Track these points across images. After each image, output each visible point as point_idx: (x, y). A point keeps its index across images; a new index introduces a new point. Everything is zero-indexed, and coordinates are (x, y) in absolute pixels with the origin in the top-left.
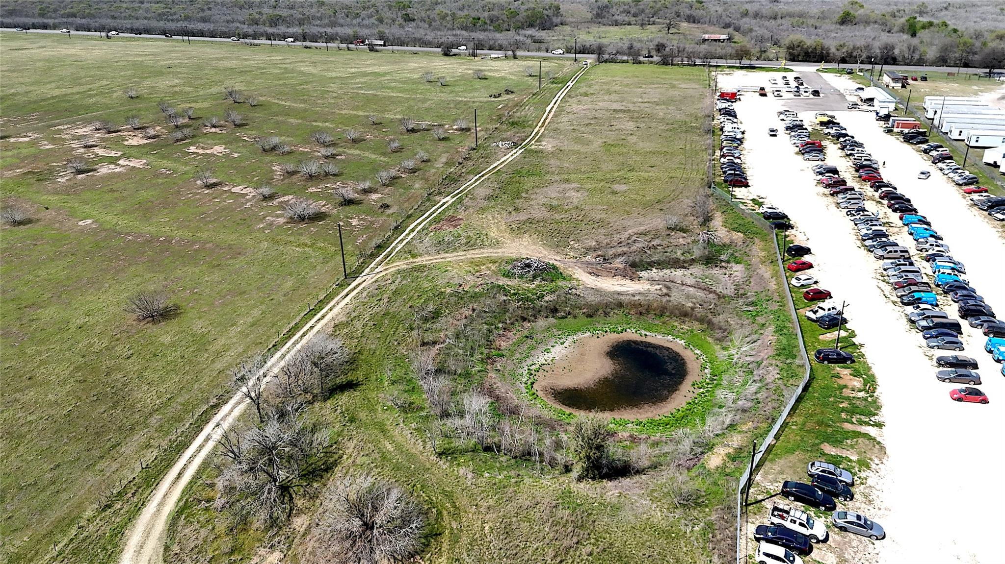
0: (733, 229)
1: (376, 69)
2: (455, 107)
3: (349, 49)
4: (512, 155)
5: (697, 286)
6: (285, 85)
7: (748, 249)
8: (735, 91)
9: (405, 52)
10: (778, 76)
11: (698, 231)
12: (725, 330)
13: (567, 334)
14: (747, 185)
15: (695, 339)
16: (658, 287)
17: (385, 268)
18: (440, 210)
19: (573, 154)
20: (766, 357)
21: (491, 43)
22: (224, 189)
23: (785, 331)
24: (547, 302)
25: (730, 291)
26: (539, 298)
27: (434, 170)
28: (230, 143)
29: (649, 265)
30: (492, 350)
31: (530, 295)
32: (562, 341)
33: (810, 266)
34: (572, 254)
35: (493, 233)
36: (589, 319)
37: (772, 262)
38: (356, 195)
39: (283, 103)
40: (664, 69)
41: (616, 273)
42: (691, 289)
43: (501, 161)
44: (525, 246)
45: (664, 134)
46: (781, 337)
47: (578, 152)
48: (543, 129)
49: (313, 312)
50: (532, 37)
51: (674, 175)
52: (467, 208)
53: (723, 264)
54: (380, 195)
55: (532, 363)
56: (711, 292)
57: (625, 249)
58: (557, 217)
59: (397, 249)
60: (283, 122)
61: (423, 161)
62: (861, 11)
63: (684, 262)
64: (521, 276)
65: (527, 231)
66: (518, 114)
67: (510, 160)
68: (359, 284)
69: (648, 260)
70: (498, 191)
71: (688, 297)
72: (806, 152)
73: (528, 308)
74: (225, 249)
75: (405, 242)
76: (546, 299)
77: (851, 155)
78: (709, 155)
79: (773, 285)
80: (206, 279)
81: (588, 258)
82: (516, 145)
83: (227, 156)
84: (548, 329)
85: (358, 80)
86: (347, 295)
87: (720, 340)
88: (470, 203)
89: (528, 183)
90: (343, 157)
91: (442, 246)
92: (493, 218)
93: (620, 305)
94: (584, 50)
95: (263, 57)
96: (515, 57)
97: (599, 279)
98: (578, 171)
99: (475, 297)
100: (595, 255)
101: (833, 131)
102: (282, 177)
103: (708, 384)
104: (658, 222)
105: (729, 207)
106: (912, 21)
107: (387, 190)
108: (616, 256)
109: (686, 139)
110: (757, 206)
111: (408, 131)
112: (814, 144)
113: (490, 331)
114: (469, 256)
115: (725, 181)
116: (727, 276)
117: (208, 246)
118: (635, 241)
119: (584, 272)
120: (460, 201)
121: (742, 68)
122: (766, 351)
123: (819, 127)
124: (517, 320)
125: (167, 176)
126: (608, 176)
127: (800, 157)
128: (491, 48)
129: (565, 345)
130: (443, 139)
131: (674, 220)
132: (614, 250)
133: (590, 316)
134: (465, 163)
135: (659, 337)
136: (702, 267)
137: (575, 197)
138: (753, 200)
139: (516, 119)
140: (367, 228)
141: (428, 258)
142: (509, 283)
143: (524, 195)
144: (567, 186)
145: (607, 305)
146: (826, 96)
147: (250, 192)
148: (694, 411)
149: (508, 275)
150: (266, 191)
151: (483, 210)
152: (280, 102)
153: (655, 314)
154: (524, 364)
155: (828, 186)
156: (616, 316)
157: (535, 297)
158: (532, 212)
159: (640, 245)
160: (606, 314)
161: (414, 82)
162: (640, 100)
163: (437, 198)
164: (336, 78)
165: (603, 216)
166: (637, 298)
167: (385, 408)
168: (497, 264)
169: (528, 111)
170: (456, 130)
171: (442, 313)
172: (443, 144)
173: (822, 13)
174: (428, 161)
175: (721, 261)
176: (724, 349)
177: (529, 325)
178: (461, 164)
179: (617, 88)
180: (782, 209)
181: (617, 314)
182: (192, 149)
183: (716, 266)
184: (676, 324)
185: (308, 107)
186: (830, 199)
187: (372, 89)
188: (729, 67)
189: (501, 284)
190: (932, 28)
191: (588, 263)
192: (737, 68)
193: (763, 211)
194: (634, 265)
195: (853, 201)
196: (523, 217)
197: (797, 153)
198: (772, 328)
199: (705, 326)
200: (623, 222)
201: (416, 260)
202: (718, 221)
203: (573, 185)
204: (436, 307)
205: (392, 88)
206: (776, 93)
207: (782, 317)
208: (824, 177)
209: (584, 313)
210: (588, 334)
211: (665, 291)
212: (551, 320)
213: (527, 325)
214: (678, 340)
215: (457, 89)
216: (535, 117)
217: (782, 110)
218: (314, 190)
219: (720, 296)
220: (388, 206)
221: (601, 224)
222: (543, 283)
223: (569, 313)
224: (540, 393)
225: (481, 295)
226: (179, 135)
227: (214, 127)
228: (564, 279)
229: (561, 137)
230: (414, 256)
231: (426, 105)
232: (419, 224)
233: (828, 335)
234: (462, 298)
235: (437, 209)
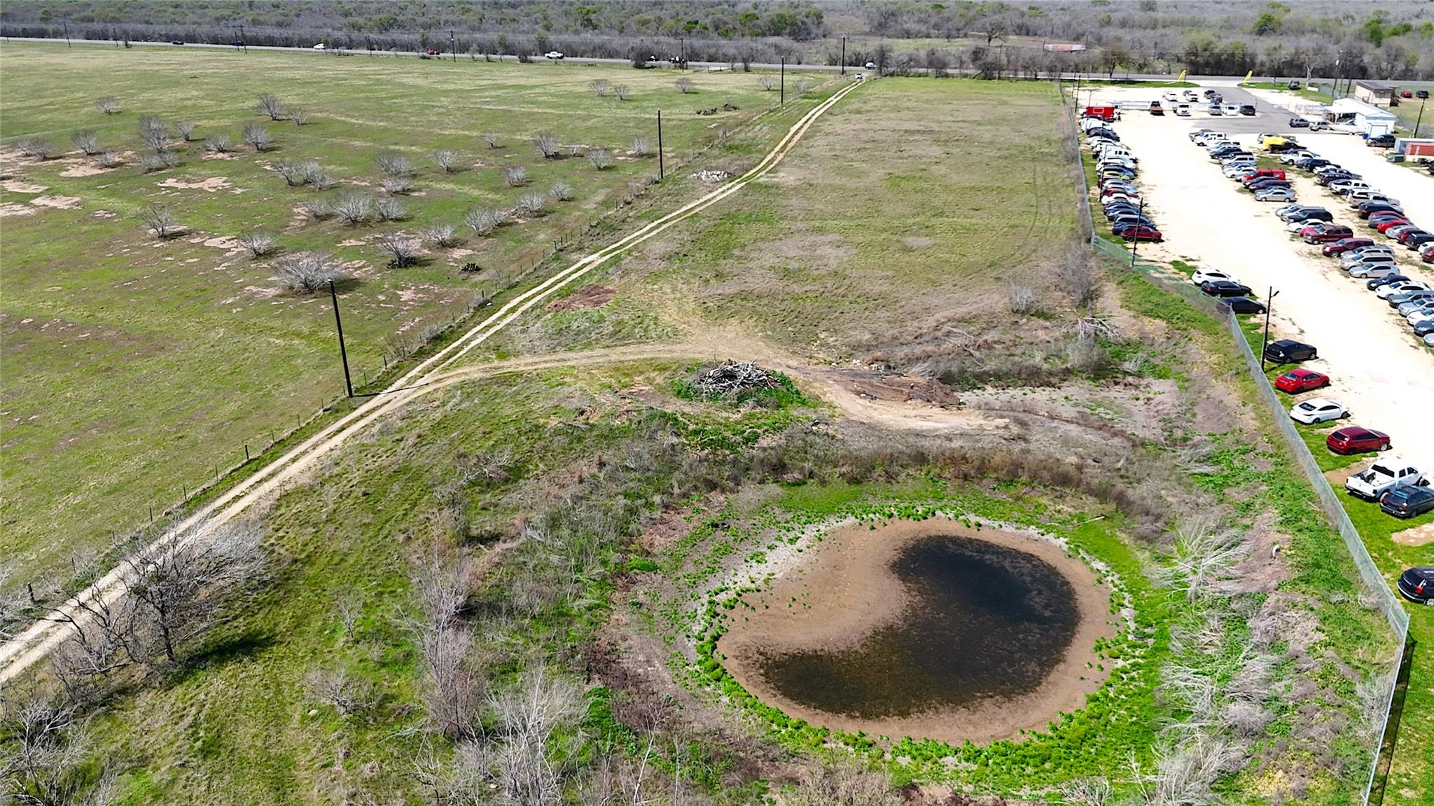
0: (1145, 313)
1: (522, 82)
2: (637, 126)
3: (488, 60)
4: (723, 192)
5: (1083, 420)
6: (367, 99)
7: (1178, 350)
8: (1110, 105)
9: (575, 64)
10: (1179, 91)
11: (1073, 317)
12: (1158, 517)
13: (804, 519)
14: (1157, 239)
15: (1091, 535)
16: (1001, 422)
17: (436, 378)
18: (574, 276)
19: (833, 191)
20: (1274, 583)
21: (712, 51)
22: (192, 241)
23: (1305, 522)
24: (765, 450)
25: (1151, 431)
26: (747, 441)
27: (578, 213)
28: (239, 174)
29: (980, 380)
30: (632, 556)
31: (728, 434)
32: (791, 535)
33: (1324, 382)
34: (821, 355)
35: (669, 316)
36: (854, 488)
37: (1238, 373)
38: (426, 251)
39: (354, 121)
40: (985, 83)
41: (910, 394)
42: (1072, 427)
43: (701, 201)
44: (730, 341)
45: (995, 163)
46: (1300, 536)
47: (842, 188)
48: (781, 155)
49: (253, 466)
50: (776, 46)
51: (1017, 222)
52: (626, 273)
53: (1130, 379)
54: (470, 252)
55: (719, 585)
56: (1115, 434)
57: (930, 348)
58: (797, 288)
59: (473, 344)
60: (341, 146)
61: (562, 200)
62: (1287, 16)
63: (1051, 374)
64: (713, 397)
65: (736, 313)
66: (742, 135)
67: (718, 198)
68: (374, 409)
69: (978, 370)
70: (688, 246)
71: (1066, 442)
72: (1259, 188)
73: (723, 463)
74: (138, 339)
75: (492, 331)
76: (764, 442)
77: (1344, 192)
78: (1082, 192)
79: (1249, 421)
80: (68, 395)
81: (856, 363)
82: (731, 177)
83: (223, 193)
84: (763, 508)
85: (487, 94)
86: (342, 429)
87: (1147, 540)
88: (635, 265)
89: (746, 233)
90: (423, 194)
91: (563, 338)
92: (674, 290)
93: (920, 458)
94: (858, 61)
95: (349, 68)
96: (747, 70)
97: (877, 404)
98: (837, 216)
99: (610, 436)
100: (869, 358)
101: (1298, 158)
102: (303, 224)
103: (1134, 647)
104: (994, 299)
105: (1131, 274)
106: (1374, 26)
107: (484, 243)
108: (911, 361)
109: (1035, 171)
110: (1183, 274)
111: (547, 157)
112: (1271, 174)
113: (632, 511)
114: (613, 358)
115: (1116, 232)
116: (1141, 402)
117: (107, 334)
118: (948, 334)
119: (846, 389)
120: (616, 261)
121: (1113, 83)
122: (1269, 570)
123: (1268, 154)
124: (696, 488)
125: (102, 220)
126: (896, 223)
127: (1248, 197)
128: (711, 59)
129: (799, 544)
130: (606, 168)
131: (1025, 296)
132: (906, 350)
133: (854, 481)
134: (636, 202)
135: (1009, 529)
136: (1087, 383)
137: (833, 256)
138: (1175, 263)
139: (737, 142)
140: (426, 305)
141: (529, 361)
142: (687, 409)
143: (736, 252)
144: (819, 239)
145: (892, 459)
146: (1265, 115)
147: (236, 248)
148: (1108, 722)
149: (685, 393)
150: (260, 243)
151: (656, 276)
152: (349, 120)
153: (997, 479)
154: (702, 590)
155: (1317, 239)
156: (911, 481)
157: (739, 438)
158: (750, 279)
159: (959, 341)
160: (891, 477)
161: (579, 96)
162: (950, 118)
163: (574, 256)
164: (453, 91)
165: (886, 288)
166: (956, 444)
167: (313, 712)
168: (667, 374)
169: (761, 131)
170: (631, 156)
171: (528, 471)
172: (605, 174)
173: (1228, 20)
174: (569, 200)
175: (1126, 373)
176: (1162, 559)
177: (722, 498)
178: (629, 203)
179: (909, 104)
180: (1237, 277)
181: (914, 478)
182: (170, 182)
183: (1117, 383)
184: (1044, 501)
185: (391, 125)
186: (1326, 261)
187: (506, 104)
188: (1092, 82)
189: (669, 411)
190: (1410, 34)
191: (855, 374)
192: (1106, 83)
193: (1199, 281)
194: (947, 379)
195: (1376, 264)
196: (730, 288)
197: (1240, 191)
198: (1272, 515)
199: (1111, 507)
200: (924, 298)
201: (506, 363)
202: (1110, 297)
203: (830, 237)
204: (517, 457)
205: (539, 104)
206: (1180, 110)
207: (1290, 490)
208: (1305, 226)
209: (842, 475)
210: (851, 520)
211: (1015, 430)
212: (773, 489)
213: (717, 498)
214: (1050, 537)
215: (645, 104)
216: (771, 139)
217: (1197, 130)
218: (354, 242)
219: (1137, 444)
220: (478, 269)
221: (881, 301)
222: (758, 410)
223: (811, 475)
224: (732, 665)
225: (624, 432)
226: (155, 161)
227: (223, 151)
228: (804, 403)
229: (812, 166)
230: (503, 356)
231: (590, 123)
232: (528, 299)
233: (1410, 532)
234: (579, 439)
235: (569, 275)
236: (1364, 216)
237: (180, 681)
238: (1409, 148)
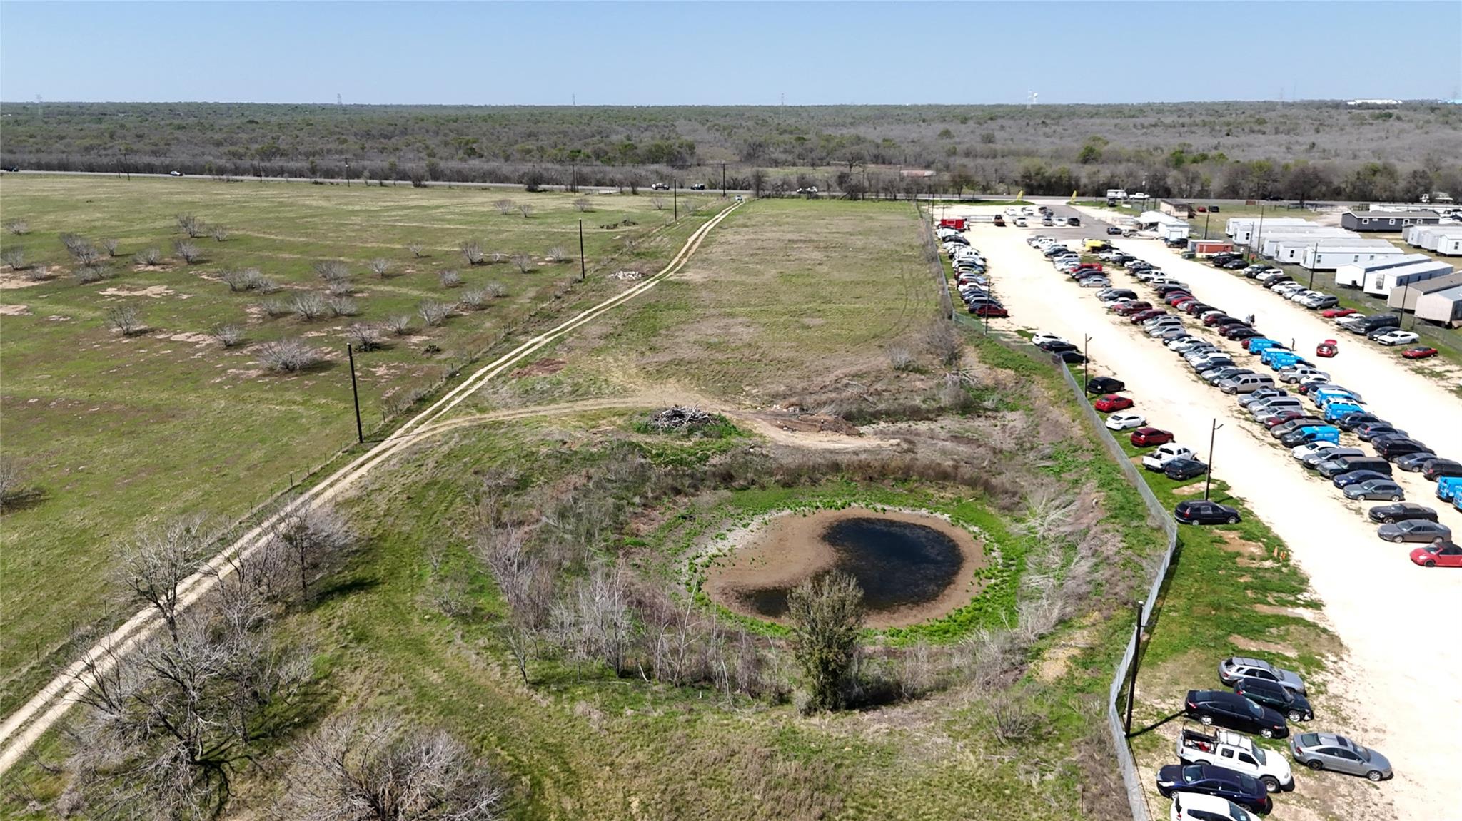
0: (998, 365)
1: (425, 203)
2: (547, 238)
3: (382, 185)
4: (640, 288)
5: (956, 438)
6: (278, 219)
7: (1024, 391)
8: (960, 218)
9: (469, 188)
10: (1018, 208)
11: (941, 372)
12: (1014, 494)
13: (751, 512)
14: (1004, 315)
15: (967, 511)
16: (894, 442)
17: (431, 427)
18: (526, 353)
19: (736, 285)
20: (1095, 522)
21: (599, 176)
22: (158, 337)
23: (1115, 485)
24: (715, 466)
25: (1009, 444)
26: (700, 460)
27: (515, 306)
28: (178, 283)
29: (875, 417)
30: (625, 537)
31: (685, 455)
32: (744, 522)
33: (1130, 404)
34: (748, 403)
35: (617, 378)
36: (787, 491)
37: (1068, 402)
38: (386, 338)
39: (272, 237)
40: (851, 203)
41: (822, 427)
42: (947, 443)
43: (622, 295)
44: (672, 394)
45: (868, 264)
46: (1111, 493)
47: (742, 283)
48: (685, 260)
49: (299, 490)
50: (657, 172)
51: (892, 306)
52: (570, 349)
53: (989, 413)
54: (426, 338)
55: (695, 554)
56: (979, 446)
57: (833, 395)
58: (719, 356)
59: (453, 403)
60: (271, 258)
61: (498, 296)
62: (1106, 148)
63: (928, 411)
64: (668, 431)
65: (673, 374)
66: (646, 245)
67: (637, 293)
68: (385, 451)
69: (871, 410)
70: (620, 329)
71: (944, 452)
72: (1082, 277)
73: (684, 475)
74: (147, 411)
75: (466, 394)
76: (713, 461)
77: (1147, 280)
78: (942, 283)
79: (1077, 431)
80: (105, 451)
81: (776, 407)
82: (645, 276)
83: (170, 298)
84: (719, 506)
85: (395, 213)
86: (362, 464)
87: (1008, 509)
88: (577, 343)
89: (669, 318)
90: (366, 295)
91: (531, 396)
92: (616, 360)
93: (836, 467)
94: (736, 185)
95: (247, 192)
96: (635, 193)
97: (797, 434)
98: (743, 305)
99: (590, 459)
100: (786, 403)
101: (1113, 255)
102: (261, 321)
103: (1002, 571)
104: (882, 361)
105: (985, 340)
106: (1178, 155)
107: (437, 331)
108: (820, 405)
109: (902, 269)
110: (1026, 338)
111: (473, 263)
112: (1091, 267)
113: (620, 508)
114: (577, 409)
115: (972, 311)
116: (998, 428)
117: (116, 408)
118: (846, 385)
119: (773, 425)
120: (560, 340)
121: (962, 202)
122: (1091, 515)
123: (1090, 254)
124: (665, 494)
125: (59, 324)
126: (793, 308)
127: (1075, 284)
128: (599, 184)
129: (750, 527)
130: (529, 272)
131: (903, 357)
132: (814, 397)
133: (787, 485)
134: (565, 297)
135: (907, 511)
136: (957, 417)
137: (746, 334)
138: (1019, 332)
139: (643, 250)
140: (401, 378)
141: (506, 413)
142: (648, 440)
143: (663, 332)
144: (731, 321)
145: (814, 469)
146: (1088, 225)
147: (205, 340)
148: (986, 611)
149: (644, 430)
150: (231, 336)
151: (598, 351)
152: (268, 236)
153: (895, 479)
154: (682, 557)
155: (1126, 312)
156: (830, 484)
157: (693, 458)
158: (679, 351)
159: (856, 390)
160: (814, 482)
161: (483, 214)
162: (826, 231)
163: (522, 338)
164: (361, 211)
165: (792, 354)
166: (863, 456)
167: (427, 617)
168: (626, 417)
169: (662, 241)
170: (550, 261)
171: (532, 482)
172: (530, 276)
173: (1057, 151)
174: (505, 296)
175: (986, 409)
176: (1018, 520)
177: (686, 500)
178: (559, 298)
179: (788, 220)
180: (1065, 339)
181: (833, 482)
182: (111, 291)
183: (979, 416)
184: (931, 491)
185: (311, 240)
186: (1134, 328)
187: (416, 221)
188: (944, 201)
189: (635, 440)
190: (1206, 162)
191: (777, 415)
192: (956, 202)
193: (1038, 342)
194: (849, 417)
195: (1169, 327)
196: (664, 357)
197: (1069, 280)
198: (1094, 483)
199: (980, 491)
200: (824, 361)
201: (486, 416)
202: (971, 357)
203: (740, 320)
204: (521, 472)
205: (449, 221)
206: (1019, 222)
207: (1105, 469)
208: (1117, 303)
209: (777, 482)
210: (787, 512)
211: (905, 446)
212: (724, 493)
213: (682, 500)
214: (938, 514)
215: (549, 221)
216: (672, 248)
217: (1033, 237)
218: (314, 334)
219: (995, 451)
220: (438, 350)
221: (791, 364)
222: (705, 439)
223: (753, 482)
224: (716, 598)
225: (602, 456)
226: (90, 273)
227: (152, 264)
228: (739, 434)
229: (714, 268)
230: (483, 411)
231: (504, 235)
232: (492, 370)
233: (1185, 488)
234: (567, 461)
235: (522, 352)
236: (1162, 296)
237: (317, 607)
238: (1198, 247)
